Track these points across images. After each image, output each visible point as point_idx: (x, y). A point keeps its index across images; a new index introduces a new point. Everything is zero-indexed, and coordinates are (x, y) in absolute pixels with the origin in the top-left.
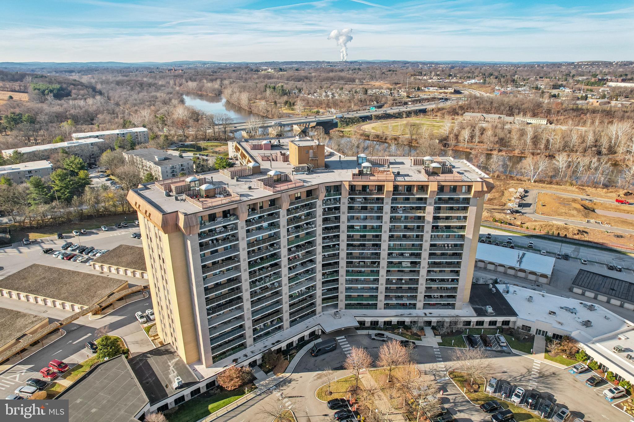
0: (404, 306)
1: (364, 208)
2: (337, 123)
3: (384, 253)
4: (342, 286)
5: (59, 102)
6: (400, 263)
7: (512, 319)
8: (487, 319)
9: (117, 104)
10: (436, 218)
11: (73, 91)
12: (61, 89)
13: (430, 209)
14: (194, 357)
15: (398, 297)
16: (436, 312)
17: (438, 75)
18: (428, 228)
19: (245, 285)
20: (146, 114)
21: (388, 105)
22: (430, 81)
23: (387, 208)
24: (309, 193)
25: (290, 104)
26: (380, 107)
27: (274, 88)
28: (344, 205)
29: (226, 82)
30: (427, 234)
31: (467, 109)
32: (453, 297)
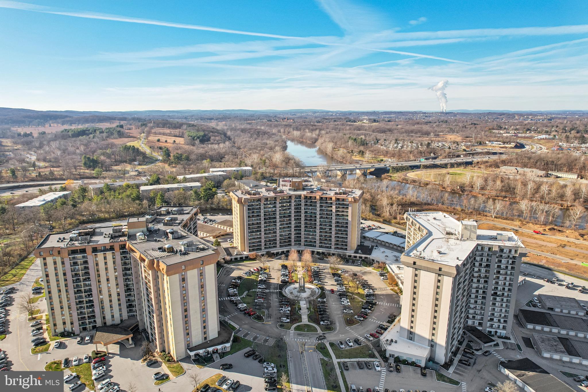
0: (327, 247)
1: (311, 205)
2: (389, 170)
3: (318, 223)
4: (303, 236)
5: (202, 146)
6: (325, 228)
7: (368, 256)
8: (358, 255)
9: (239, 148)
10: (337, 211)
11: (212, 138)
12: (205, 135)
13: (334, 207)
14: (244, 249)
15: (325, 243)
16: (338, 250)
18: (334, 214)
19: (263, 226)
20: (255, 158)
21: (442, 157)
22: (505, 135)
23: (318, 205)
24: (290, 197)
25: (362, 153)
26: (435, 158)
27: (355, 140)
28: (303, 203)
29: (323, 132)
30: (334, 217)
31: (508, 163)
32: (347, 245)
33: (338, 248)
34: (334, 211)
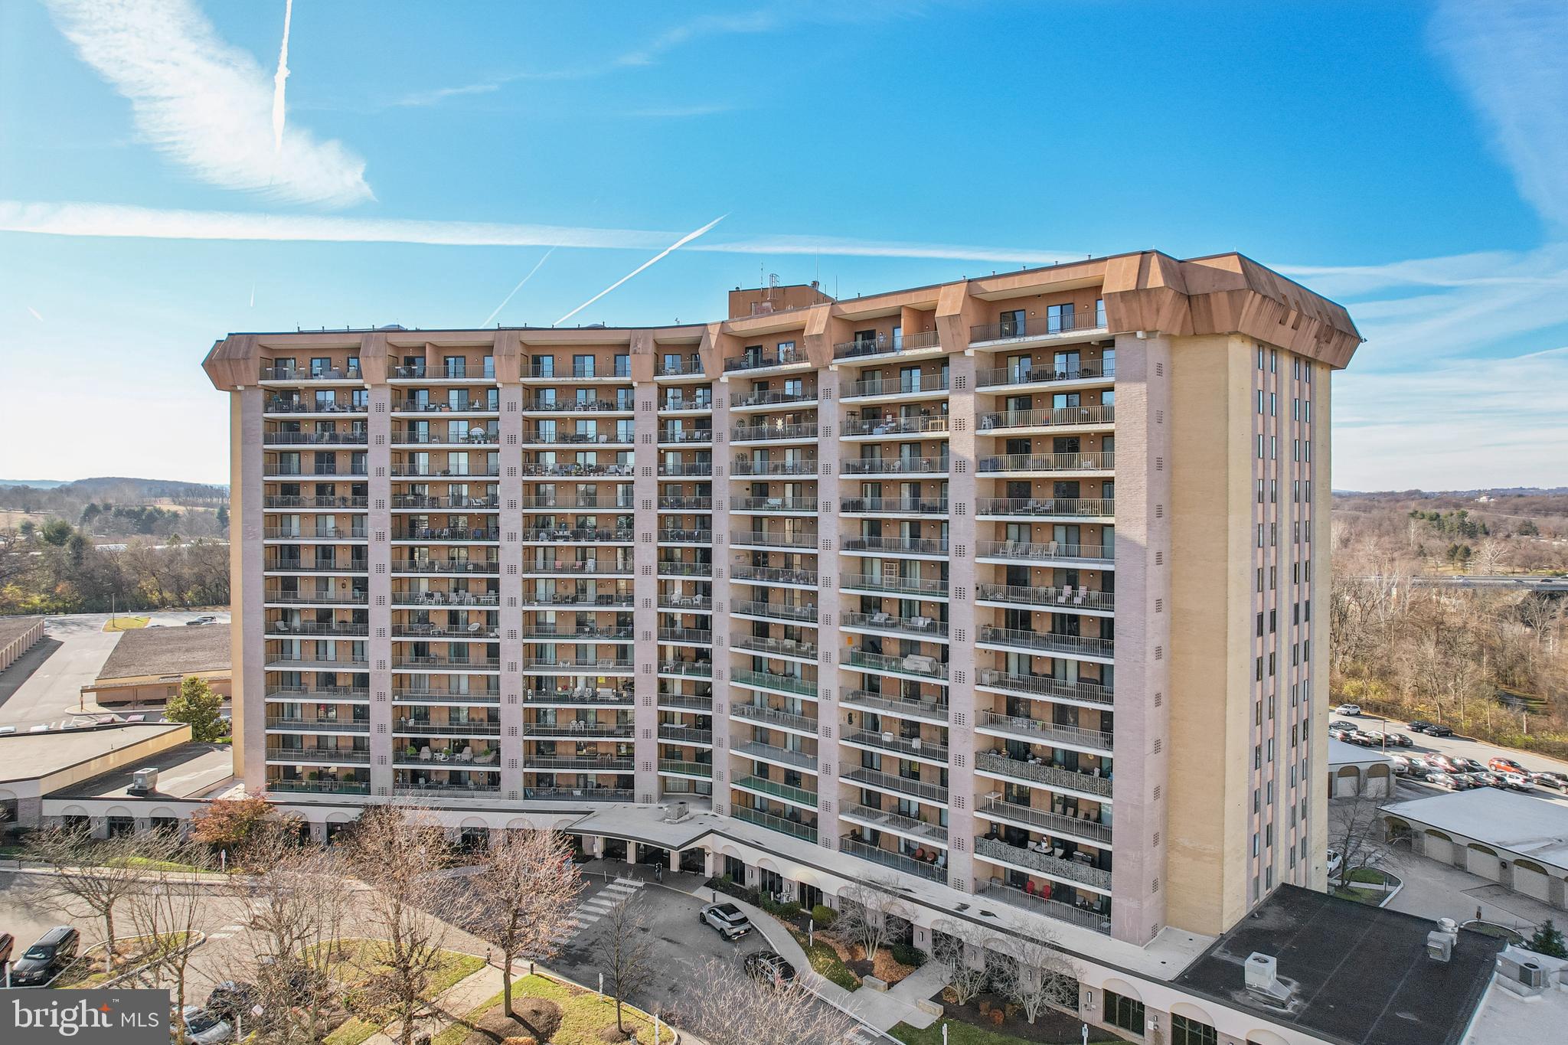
3: (828, 596)
4: (721, 715)
8: (1227, 1023)
13: (963, 405)
19: (379, 582)
23: (831, 410)
25: (1462, 554)
27: (1435, 518)
28: (722, 411)
32: (1102, 862)
33: (1019, 880)
34: (964, 449)
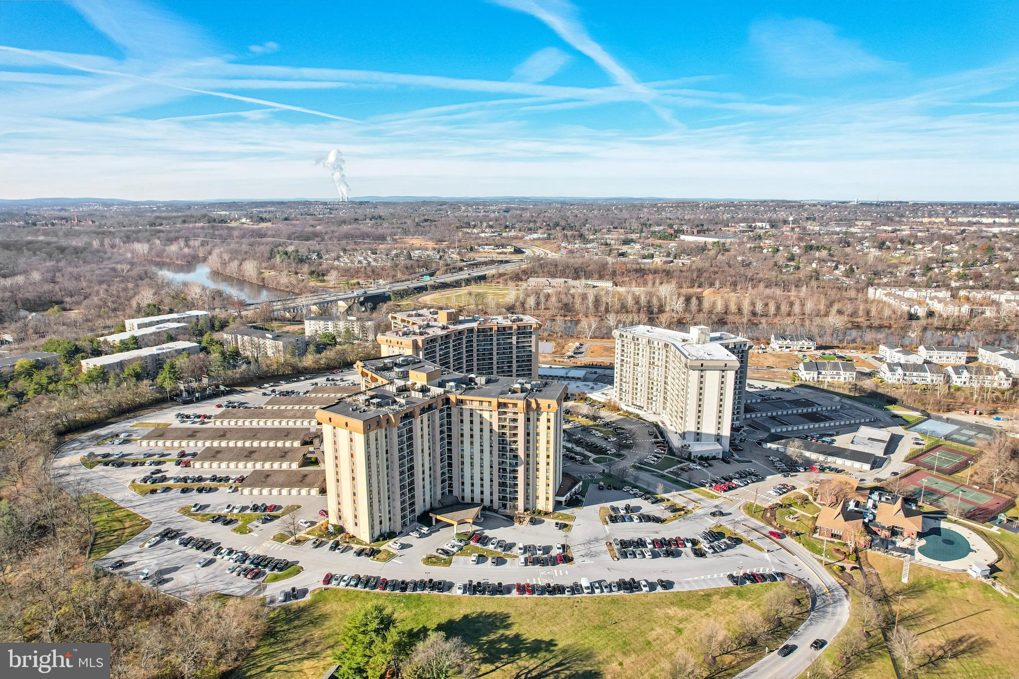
1: (484, 340)
2: (389, 296)
3: (495, 362)
10: (517, 343)
13: (514, 338)
17: (491, 227)
18: (514, 347)
21: (441, 272)
22: (483, 235)
23: (495, 339)
24: (459, 333)
25: (319, 275)
26: (433, 275)
27: (286, 253)
28: (475, 339)
29: (195, 243)
30: (514, 351)
31: (531, 273)
34: (514, 342)
